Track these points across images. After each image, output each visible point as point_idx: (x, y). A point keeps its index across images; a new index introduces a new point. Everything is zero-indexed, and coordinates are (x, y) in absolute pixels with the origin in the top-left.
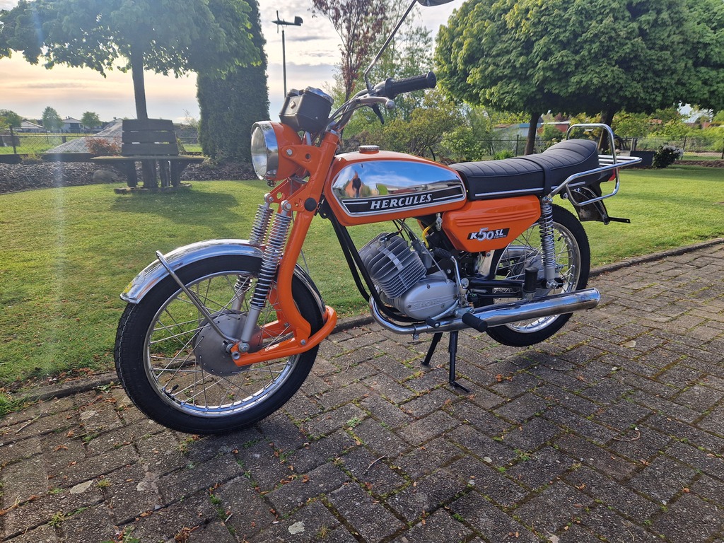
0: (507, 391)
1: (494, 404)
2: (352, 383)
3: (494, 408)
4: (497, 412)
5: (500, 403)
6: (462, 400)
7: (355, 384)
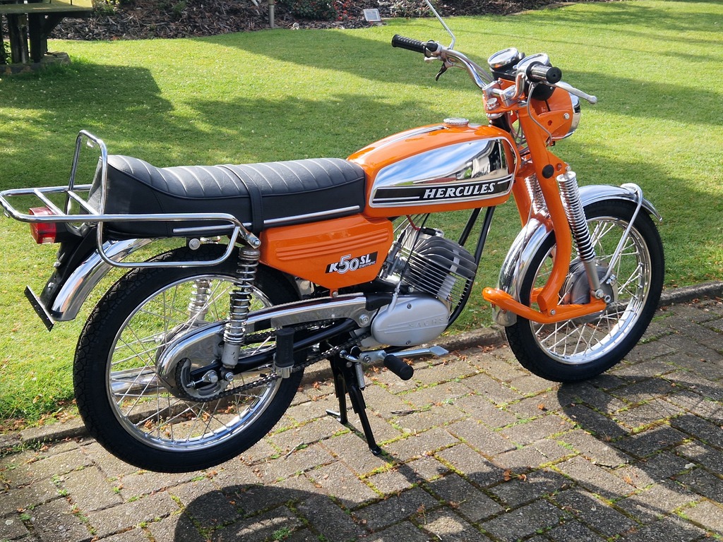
0: (511, 496)
1: (486, 514)
2: (292, 476)
3: (484, 520)
4: (485, 527)
5: (493, 513)
6: (442, 507)
7: (296, 477)
